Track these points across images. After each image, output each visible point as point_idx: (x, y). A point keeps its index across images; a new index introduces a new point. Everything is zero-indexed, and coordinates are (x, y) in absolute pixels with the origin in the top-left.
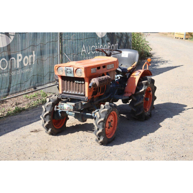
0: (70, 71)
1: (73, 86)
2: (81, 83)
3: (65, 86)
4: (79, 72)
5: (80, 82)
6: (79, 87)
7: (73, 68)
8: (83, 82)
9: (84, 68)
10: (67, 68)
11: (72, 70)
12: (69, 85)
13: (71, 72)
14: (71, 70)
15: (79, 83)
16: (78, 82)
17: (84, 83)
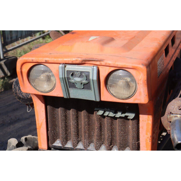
0: (85, 81)
1: (89, 124)
2: (120, 118)
3: (60, 124)
4: (121, 83)
5: (119, 115)
6: (112, 130)
7: (95, 68)
8: (131, 116)
9: (144, 69)
10: (69, 68)
11: (93, 77)
12: (72, 123)
13: (86, 86)
14: (87, 77)
15: (115, 118)
16: (112, 114)
17: (137, 118)
